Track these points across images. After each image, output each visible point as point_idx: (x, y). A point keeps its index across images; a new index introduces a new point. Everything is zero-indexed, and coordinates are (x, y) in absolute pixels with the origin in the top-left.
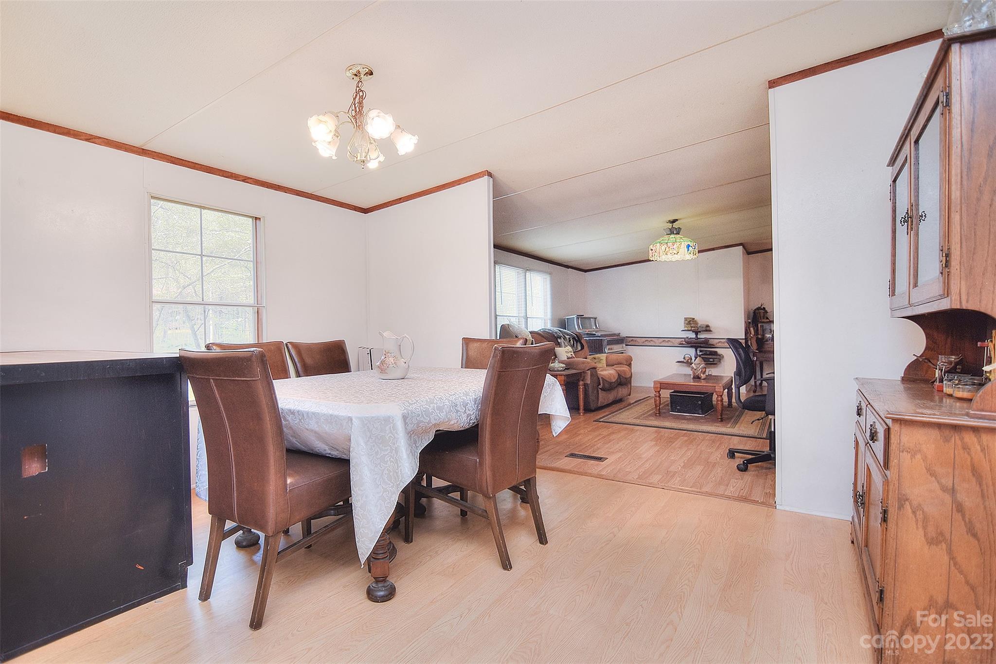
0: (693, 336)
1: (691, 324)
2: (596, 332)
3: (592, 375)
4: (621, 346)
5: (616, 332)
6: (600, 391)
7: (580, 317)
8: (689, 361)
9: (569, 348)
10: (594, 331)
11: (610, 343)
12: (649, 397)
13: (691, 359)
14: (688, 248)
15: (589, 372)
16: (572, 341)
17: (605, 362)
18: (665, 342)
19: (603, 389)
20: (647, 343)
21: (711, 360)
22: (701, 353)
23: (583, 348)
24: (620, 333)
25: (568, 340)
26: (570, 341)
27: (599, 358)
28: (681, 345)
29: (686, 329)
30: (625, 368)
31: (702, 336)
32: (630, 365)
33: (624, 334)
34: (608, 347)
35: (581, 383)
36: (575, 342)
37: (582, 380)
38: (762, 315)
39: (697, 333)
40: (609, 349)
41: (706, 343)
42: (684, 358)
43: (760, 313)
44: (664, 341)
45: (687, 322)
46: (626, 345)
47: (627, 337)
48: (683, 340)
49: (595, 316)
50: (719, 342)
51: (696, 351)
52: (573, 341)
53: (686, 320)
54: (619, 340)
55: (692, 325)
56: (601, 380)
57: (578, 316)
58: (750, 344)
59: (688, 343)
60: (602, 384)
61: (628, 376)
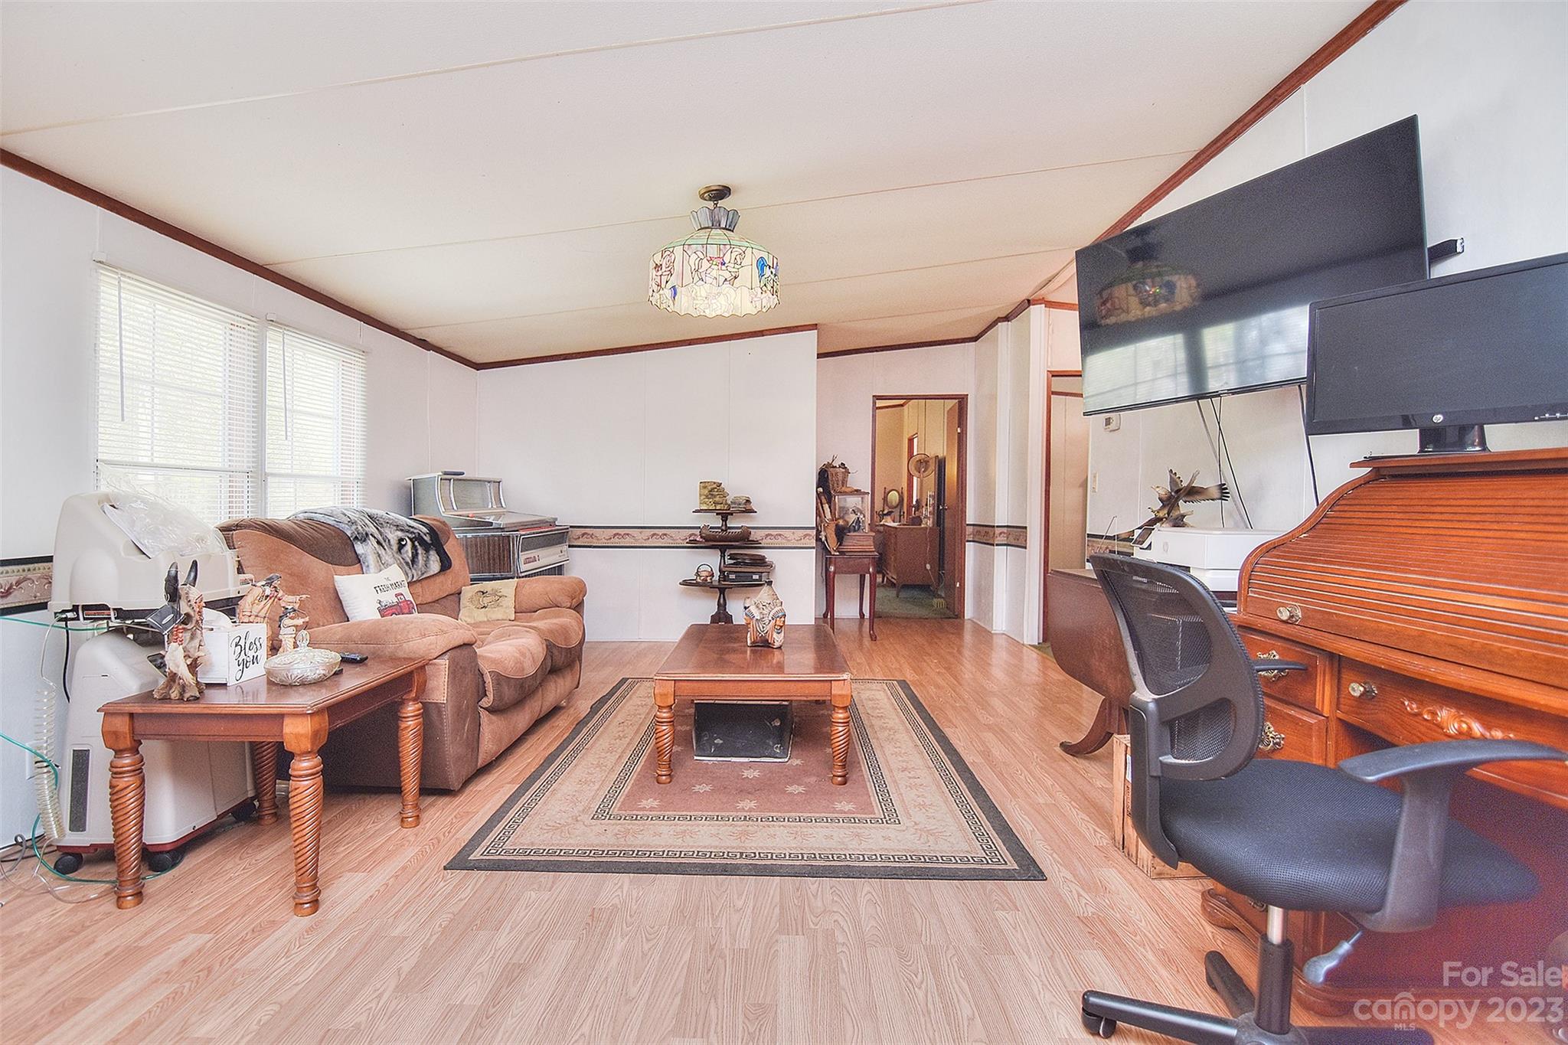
0: (717, 522)
1: (715, 496)
2: (499, 516)
3: (455, 673)
4: (556, 549)
5: (548, 515)
6: (484, 714)
7: (452, 477)
8: (708, 578)
9: (395, 573)
10: (490, 514)
11: (530, 544)
12: (624, 680)
13: (712, 575)
14: (762, 270)
15: (444, 662)
16: (409, 547)
17: (512, 604)
18: (656, 537)
19: (492, 710)
20: (616, 541)
21: (756, 577)
22: (732, 562)
23: (450, 566)
24: (556, 519)
25: (395, 547)
26: (401, 547)
27: (495, 593)
28: (693, 545)
29: (704, 507)
30: (567, 619)
31: (736, 523)
32: (578, 607)
33: (564, 521)
34: (523, 556)
35: (411, 709)
36: (420, 551)
37: (415, 700)
38: (840, 478)
39: (725, 517)
40: (527, 561)
41: (744, 539)
42: (698, 574)
43: (836, 474)
44: (654, 534)
45: (706, 492)
46: (570, 546)
47: (571, 527)
48: (697, 532)
49: (496, 477)
50: (767, 535)
51: (722, 556)
52: (414, 547)
53: (705, 487)
54: (555, 535)
55: (717, 499)
56: (488, 679)
57: (446, 473)
58: (823, 539)
59: (707, 539)
60: (491, 696)
61: (574, 643)
